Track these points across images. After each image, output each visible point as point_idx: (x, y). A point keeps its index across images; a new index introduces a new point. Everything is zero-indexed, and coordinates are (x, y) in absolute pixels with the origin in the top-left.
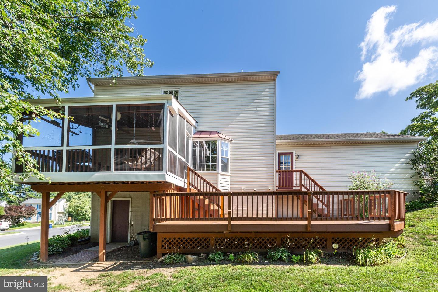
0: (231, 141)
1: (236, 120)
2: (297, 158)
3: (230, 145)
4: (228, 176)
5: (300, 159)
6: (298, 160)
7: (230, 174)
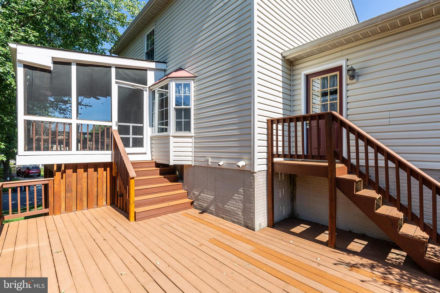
0: (193, 78)
1: (199, 40)
2: (352, 77)
3: (192, 84)
4: (191, 137)
5: (361, 79)
6: (354, 81)
7: (194, 135)
